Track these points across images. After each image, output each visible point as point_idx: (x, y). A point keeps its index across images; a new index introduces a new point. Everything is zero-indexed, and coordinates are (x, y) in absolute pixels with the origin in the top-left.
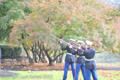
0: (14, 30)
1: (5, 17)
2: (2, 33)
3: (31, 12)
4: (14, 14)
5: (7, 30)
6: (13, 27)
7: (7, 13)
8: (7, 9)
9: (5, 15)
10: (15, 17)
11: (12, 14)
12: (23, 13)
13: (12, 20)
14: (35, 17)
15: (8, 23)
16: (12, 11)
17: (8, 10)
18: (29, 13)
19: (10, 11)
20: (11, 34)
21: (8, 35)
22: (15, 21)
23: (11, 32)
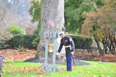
0: (86, 22)
1: (78, 9)
2: (75, 24)
3: (103, 5)
4: (87, 6)
5: (79, 21)
6: (85, 18)
7: (80, 5)
8: (80, 1)
9: (78, 7)
10: (87, 9)
11: (85, 6)
12: (95, 6)
13: (85, 12)
14: (107, 9)
15: (80, 14)
16: (85, 3)
17: (81, 3)
18: (101, 6)
19: (83, 3)
20: (83, 25)
21: (81, 26)
22: (88, 13)
23: (83, 23)
